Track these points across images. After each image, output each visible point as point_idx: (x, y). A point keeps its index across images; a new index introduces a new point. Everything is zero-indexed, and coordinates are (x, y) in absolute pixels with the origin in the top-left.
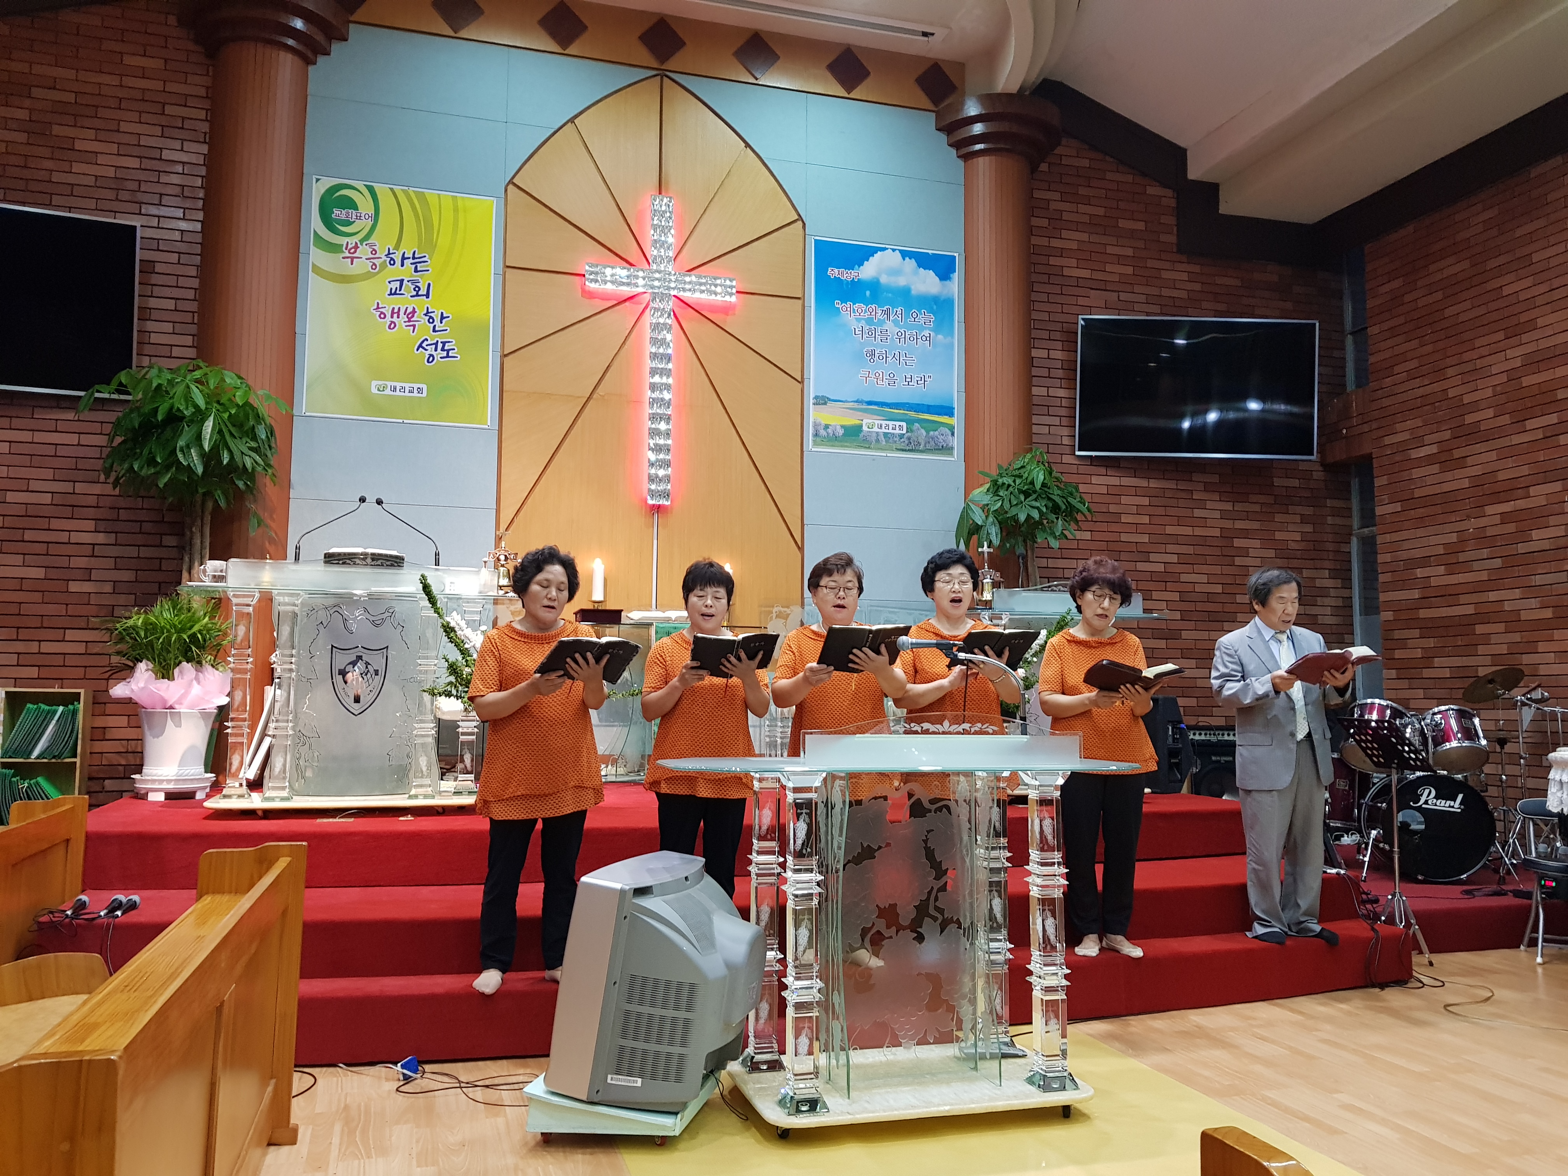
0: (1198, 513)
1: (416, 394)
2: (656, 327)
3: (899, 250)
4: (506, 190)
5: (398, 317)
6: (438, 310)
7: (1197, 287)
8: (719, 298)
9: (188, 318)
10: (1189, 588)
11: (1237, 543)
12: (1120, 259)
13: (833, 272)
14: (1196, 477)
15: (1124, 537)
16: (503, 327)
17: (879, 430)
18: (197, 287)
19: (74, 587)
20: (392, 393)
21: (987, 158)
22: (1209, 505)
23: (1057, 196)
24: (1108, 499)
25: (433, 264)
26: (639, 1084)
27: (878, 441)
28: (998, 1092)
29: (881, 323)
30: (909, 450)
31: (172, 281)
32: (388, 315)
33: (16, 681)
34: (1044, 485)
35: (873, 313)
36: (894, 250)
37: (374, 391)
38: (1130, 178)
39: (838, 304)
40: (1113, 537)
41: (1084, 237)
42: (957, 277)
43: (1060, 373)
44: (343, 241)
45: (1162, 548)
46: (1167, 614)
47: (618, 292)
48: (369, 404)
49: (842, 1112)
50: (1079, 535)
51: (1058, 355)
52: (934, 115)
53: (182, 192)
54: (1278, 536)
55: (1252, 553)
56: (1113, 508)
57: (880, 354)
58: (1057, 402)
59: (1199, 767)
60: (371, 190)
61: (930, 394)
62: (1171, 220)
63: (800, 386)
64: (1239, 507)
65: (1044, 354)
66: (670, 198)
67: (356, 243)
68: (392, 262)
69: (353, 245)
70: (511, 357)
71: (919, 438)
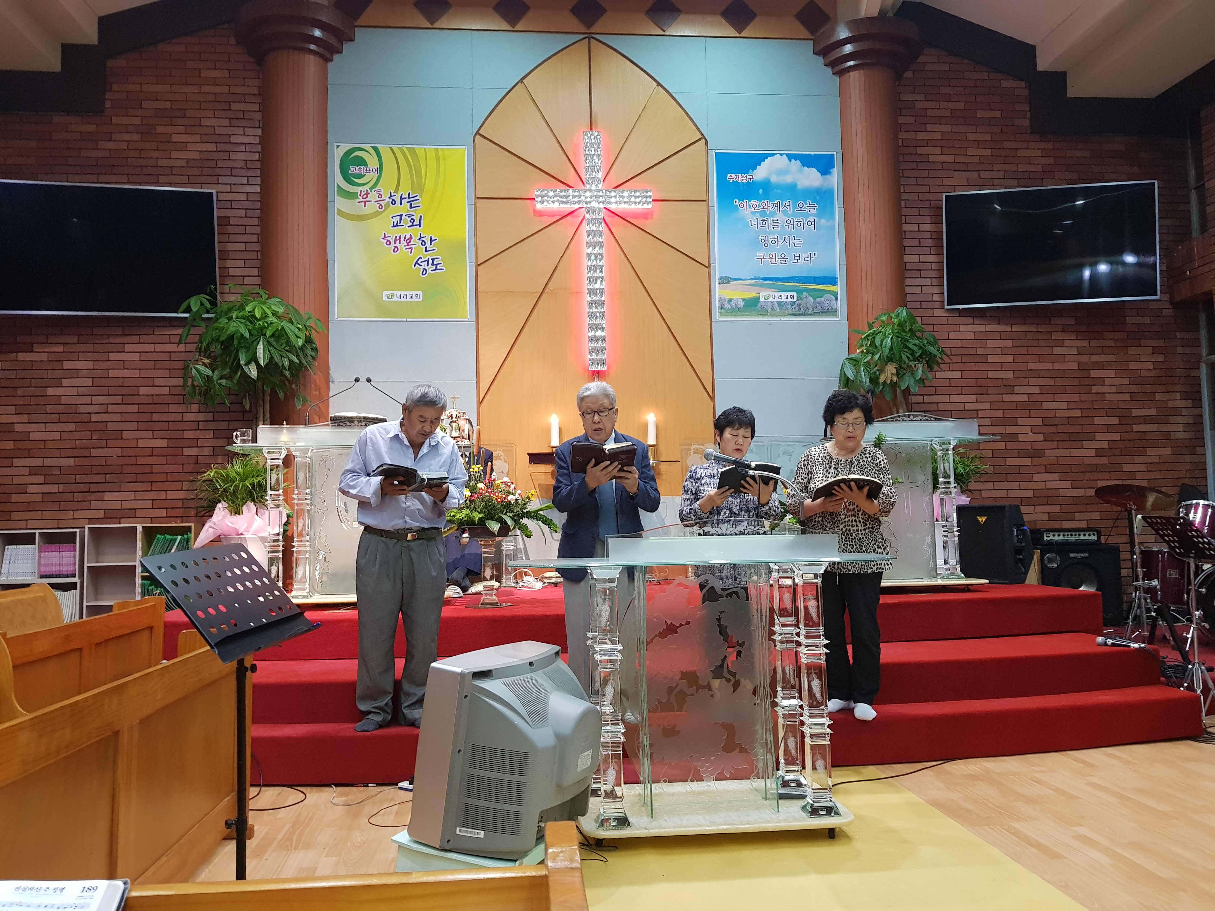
0: (1056, 350)
1: (415, 299)
2: (589, 233)
3: (786, 154)
4: (474, 140)
5: (400, 243)
6: (428, 236)
7: (1051, 161)
8: (640, 206)
9: (254, 255)
10: (1051, 414)
11: (1093, 374)
12: (979, 144)
13: (732, 177)
14: (1054, 321)
15: (991, 375)
16: (476, 244)
17: (774, 300)
18: (259, 233)
19: (187, 452)
20: (398, 299)
21: (856, 73)
22: (1067, 343)
23: (921, 97)
24: (975, 343)
25: (423, 201)
27: (772, 309)
28: (773, 815)
29: (773, 214)
30: (800, 315)
31: (241, 230)
32: (393, 242)
33: (152, 519)
35: (766, 207)
36: (781, 155)
37: (385, 299)
38: (985, 76)
39: (736, 202)
40: (983, 375)
41: (947, 128)
42: (836, 173)
43: (930, 243)
44: (358, 189)
45: (1025, 382)
46: (1031, 437)
47: (561, 209)
48: (383, 309)
49: (641, 827)
50: (949, 375)
51: (928, 227)
52: (811, 42)
53: (246, 165)
54: (1132, 366)
55: (1107, 381)
56: (980, 351)
57: (773, 239)
58: (928, 266)
59: (1059, 563)
60: (376, 149)
61: (817, 268)
62: (1026, 107)
63: (707, 270)
64: (1094, 343)
65: (915, 227)
66: (598, 132)
67: (367, 190)
68: (393, 202)
69: (365, 192)
70: (483, 266)
71: (808, 304)
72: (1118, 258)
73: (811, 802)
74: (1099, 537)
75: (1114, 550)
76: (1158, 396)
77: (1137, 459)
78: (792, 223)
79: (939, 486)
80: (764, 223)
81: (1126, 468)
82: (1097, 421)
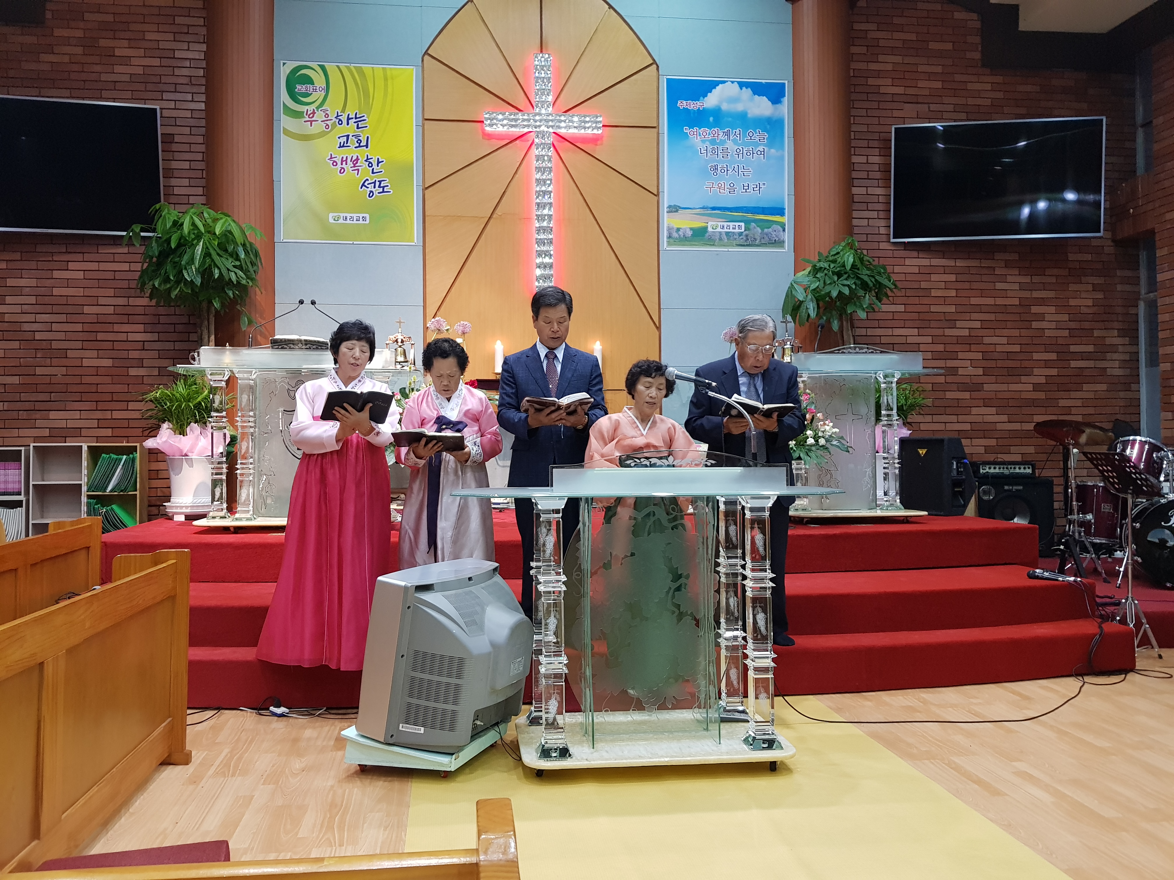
0: (999, 286)
1: (361, 222)
2: (538, 158)
3: (738, 82)
4: (423, 61)
5: (346, 164)
6: (375, 157)
7: (1000, 95)
8: (589, 131)
9: (199, 174)
10: (991, 348)
11: (1034, 309)
12: (930, 76)
13: (682, 104)
14: (998, 256)
15: (933, 309)
16: (424, 166)
17: (722, 230)
18: (204, 151)
19: (132, 372)
20: (344, 222)
22: (1010, 278)
23: (873, 27)
24: (919, 277)
25: (370, 121)
26: (422, 732)
27: (720, 239)
28: (715, 748)
29: (723, 142)
30: (747, 245)
31: (186, 147)
32: (339, 163)
33: (95, 439)
34: (854, 266)
35: (716, 135)
36: (733, 82)
37: (331, 221)
38: (939, 7)
39: (686, 130)
40: (925, 309)
41: (898, 59)
42: (787, 101)
43: (878, 175)
44: (304, 108)
45: (967, 316)
46: (971, 371)
47: (510, 133)
48: (328, 231)
49: (582, 759)
50: (893, 308)
51: (876, 159)
53: (191, 81)
54: (1072, 302)
55: (1047, 317)
56: (924, 285)
57: (722, 168)
58: (875, 199)
59: (994, 495)
60: (323, 68)
61: (765, 198)
62: (977, 40)
63: (656, 198)
64: (1036, 279)
65: (863, 159)
66: (549, 55)
67: (314, 110)
68: (340, 122)
69: (312, 111)
70: (430, 189)
71: (756, 235)
72: (1060, 196)
73: (753, 735)
74: (1033, 471)
75: (1048, 484)
76: (1096, 333)
77: (1073, 394)
78: (741, 152)
79: (882, 418)
80: (714, 152)
81: (1062, 403)
82: (1036, 356)
